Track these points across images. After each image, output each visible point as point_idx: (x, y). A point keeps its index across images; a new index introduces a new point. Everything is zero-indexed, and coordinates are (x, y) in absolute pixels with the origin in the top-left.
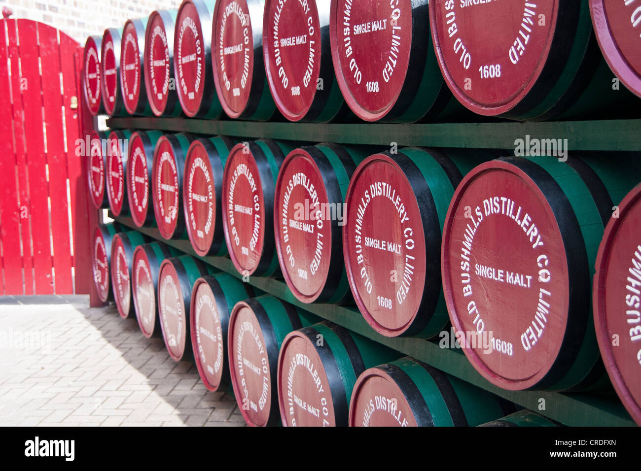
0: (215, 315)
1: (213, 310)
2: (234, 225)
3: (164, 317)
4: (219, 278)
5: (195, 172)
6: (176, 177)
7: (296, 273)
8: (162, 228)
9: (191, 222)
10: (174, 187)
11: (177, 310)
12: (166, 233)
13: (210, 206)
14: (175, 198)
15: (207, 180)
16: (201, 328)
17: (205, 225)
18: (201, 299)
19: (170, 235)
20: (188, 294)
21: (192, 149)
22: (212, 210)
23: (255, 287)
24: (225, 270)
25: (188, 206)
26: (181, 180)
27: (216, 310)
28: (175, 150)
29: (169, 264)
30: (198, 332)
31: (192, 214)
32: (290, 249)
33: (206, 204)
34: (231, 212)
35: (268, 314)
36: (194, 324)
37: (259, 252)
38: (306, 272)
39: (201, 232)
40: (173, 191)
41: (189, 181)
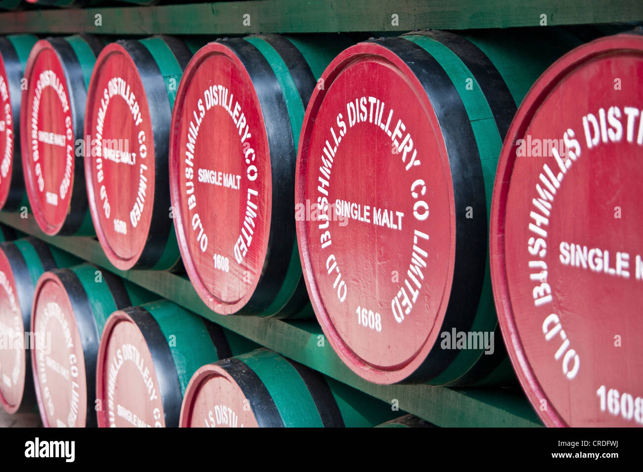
0: (150, 385)
1: (146, 374)
2: (195, 210)
3: (42, 380)
4: (158, 313)
5: (109, 106)
6: (68, 119)
7: (350, 315)
8: (40, 213)
9: (99, 203)
10: (64, 137)
11: (69, 369)
12: (47, 223)
13: (141, 171)
14: (66, 157)
15: (134, 122)
16: (119, 407)
17: (131, 209)
18: (119, 351)
19: (56, 228)
20: (91, 339)
21: (104, 62)
22: (145, 180)
23: (228, 330)
24: (167, 297)
25: (94, 172)
26: (80, 122)
27: (152, 376)
28: (68, 67)
29: (55, 282)
30: (111, 413)
31: (103, 188)
32: (335, 264)
33: (133, 170)
34: (190, 184)
35: (271, 394)
36: (104, 397)
37: (254, 267)
38: (378, 315)
39: (121, 222)
40: (63, 144)
41: (97, 124)
